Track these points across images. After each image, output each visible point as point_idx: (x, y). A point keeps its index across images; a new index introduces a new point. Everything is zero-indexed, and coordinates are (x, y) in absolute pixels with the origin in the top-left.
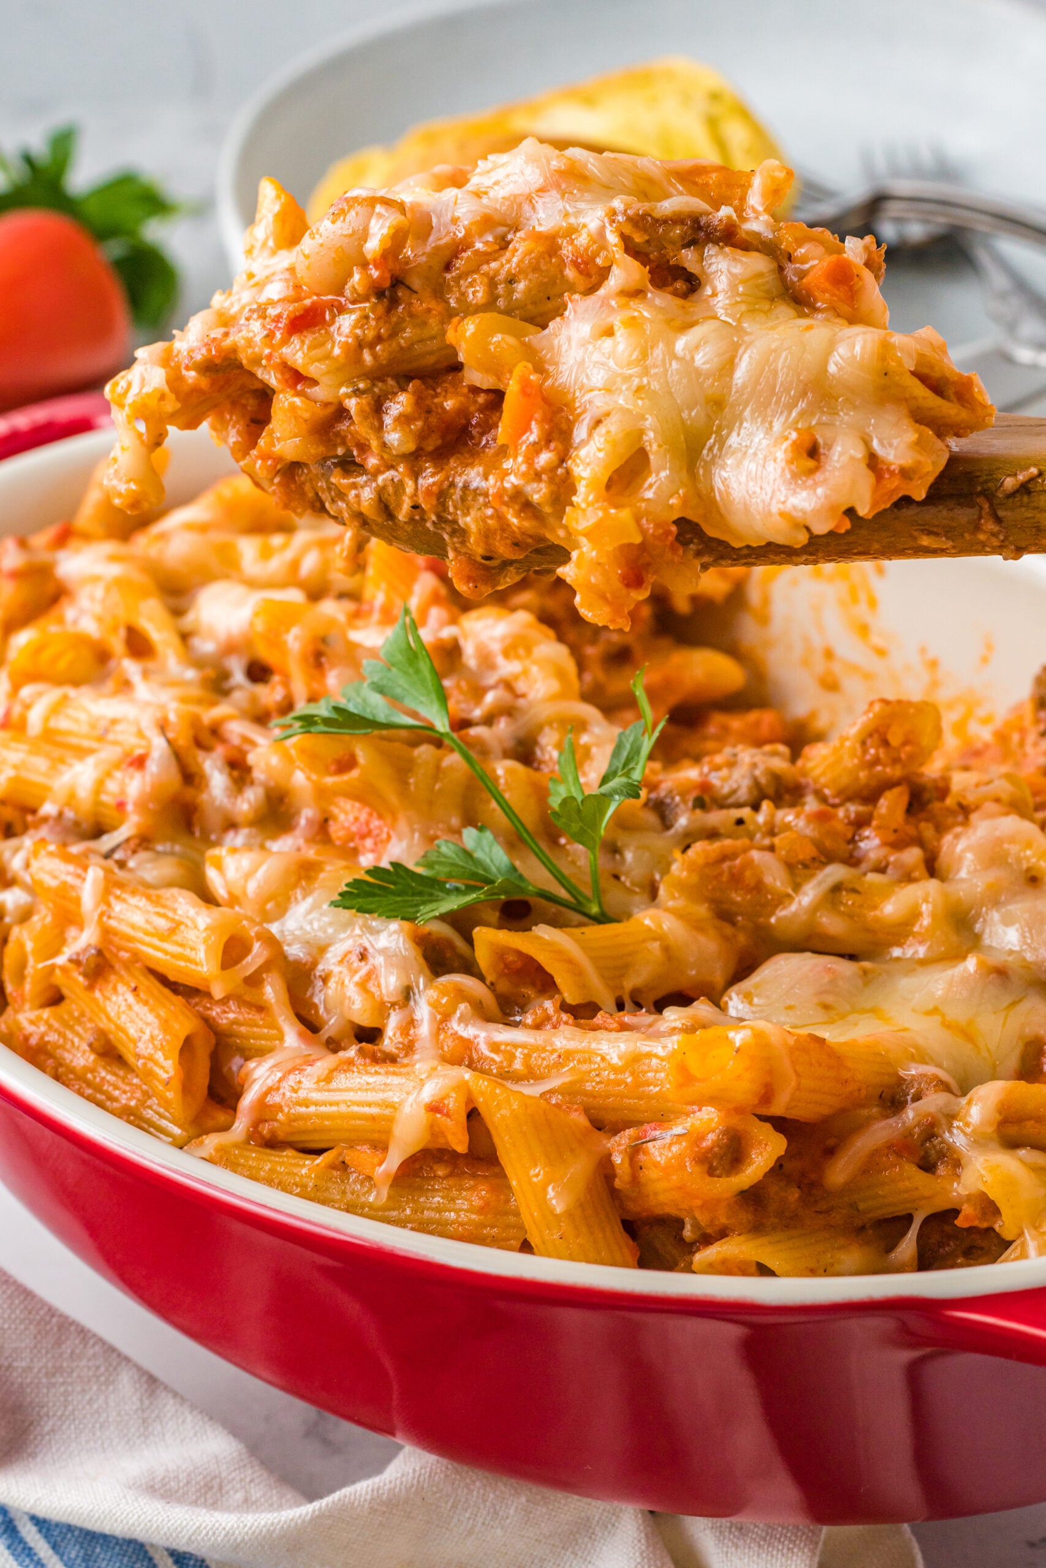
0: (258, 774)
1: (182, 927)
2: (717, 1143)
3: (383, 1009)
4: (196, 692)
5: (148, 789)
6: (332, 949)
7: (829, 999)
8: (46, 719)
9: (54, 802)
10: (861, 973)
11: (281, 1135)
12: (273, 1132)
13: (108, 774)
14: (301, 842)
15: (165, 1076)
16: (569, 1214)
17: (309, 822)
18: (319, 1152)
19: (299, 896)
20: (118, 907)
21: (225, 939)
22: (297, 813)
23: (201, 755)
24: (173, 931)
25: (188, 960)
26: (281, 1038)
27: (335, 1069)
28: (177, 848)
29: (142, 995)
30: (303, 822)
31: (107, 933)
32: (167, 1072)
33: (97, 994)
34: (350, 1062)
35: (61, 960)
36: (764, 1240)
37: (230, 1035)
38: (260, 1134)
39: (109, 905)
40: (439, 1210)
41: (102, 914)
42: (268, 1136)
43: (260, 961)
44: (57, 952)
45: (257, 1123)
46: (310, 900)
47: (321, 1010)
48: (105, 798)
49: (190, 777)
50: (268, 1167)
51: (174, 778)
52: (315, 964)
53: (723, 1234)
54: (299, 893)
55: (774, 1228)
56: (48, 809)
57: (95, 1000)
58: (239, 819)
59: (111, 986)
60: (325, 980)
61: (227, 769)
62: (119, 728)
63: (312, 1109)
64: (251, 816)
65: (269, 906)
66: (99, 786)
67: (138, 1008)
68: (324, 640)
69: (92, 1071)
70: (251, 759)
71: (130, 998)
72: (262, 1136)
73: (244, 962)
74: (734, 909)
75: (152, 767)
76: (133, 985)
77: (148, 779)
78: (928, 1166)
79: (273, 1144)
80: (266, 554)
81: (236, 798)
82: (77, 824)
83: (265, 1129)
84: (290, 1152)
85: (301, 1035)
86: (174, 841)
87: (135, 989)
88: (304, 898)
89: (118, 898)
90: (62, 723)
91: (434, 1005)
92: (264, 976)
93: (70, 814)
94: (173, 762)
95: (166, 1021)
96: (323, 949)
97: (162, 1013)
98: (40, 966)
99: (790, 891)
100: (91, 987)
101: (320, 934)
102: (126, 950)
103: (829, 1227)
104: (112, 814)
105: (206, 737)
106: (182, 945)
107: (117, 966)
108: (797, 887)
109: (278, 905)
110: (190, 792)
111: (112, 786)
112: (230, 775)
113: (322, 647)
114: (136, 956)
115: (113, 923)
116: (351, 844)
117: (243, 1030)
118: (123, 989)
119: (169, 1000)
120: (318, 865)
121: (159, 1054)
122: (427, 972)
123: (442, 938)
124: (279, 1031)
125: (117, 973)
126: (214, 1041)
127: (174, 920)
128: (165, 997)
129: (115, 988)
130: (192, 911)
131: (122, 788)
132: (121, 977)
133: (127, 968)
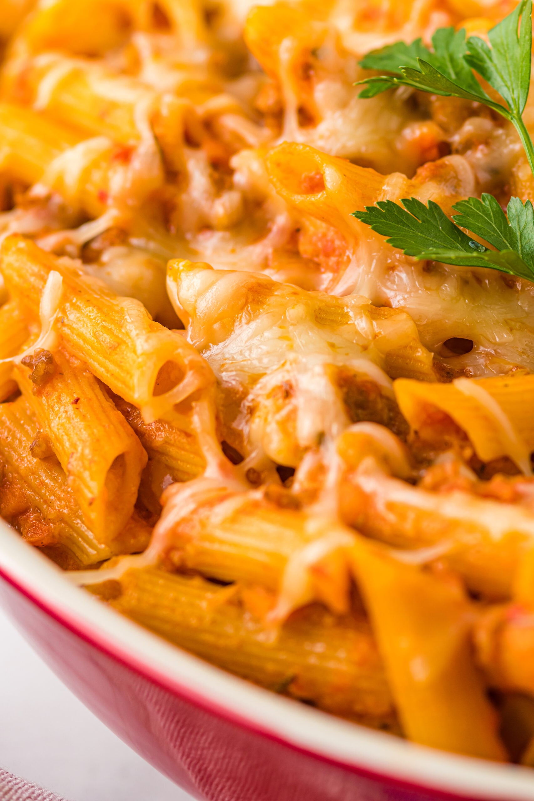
0: (240, 178)
1: (123, 347)
3: (298, 451)
4: (201, 77)
5: (128, 185)
6: (263, 380)
8: (56, 92)
9: (44, 185)
11: (190, 564)
12: (183, 561)
14: (270, 251)
15: (89, 495)
17: (282, 231)
18: (224, 583)
19: (244, 321)
20: (72, 316)
21: (160, 365)
22: (272, 220)
23: (186, 153)
24: (114, 348)
25: (124, 383)
26: (204, 467)
28: (152, 245)
29: (81, 411)
30: (275, 229)
31: (61, 339)
32: (91, 492)
33: (44, 400)
34: (256, 505)
35: (17, 360)
37: (163, 454)
38: (171, 561)
39: (64, 311)
40: (322, 656)
41: (57, 320)
43: (190, 390)
44: (15, 351)
45: (169, 550)
46: (253, 325)
47: (245, 443)
48: (90, 187)
49: (173, 175)
50: (172, 595)
51: (156, 174)
52: (245, 394)
54: (244, 317)
56: (39, 189)
57: (41, 404)
58: (215, 222)
59: (56, 395)
60: (252, 411)
61: (209, 170)
62: (117, 113)
65: (216, 326)
66: (86, 174)
67: (77, 421)
68: (314, 53)
69: (33, 473)
70: (235, 161)
71: (70, 408)
72: (173, 564)
73: (175, 390)
75: (137, 164)
76: (76, 396)
81: (213, 201)
82: (62, 208)
83: (176, 557)
84: (197, 582)
85: (222, 467)
86: (149, 237)
87: (77, 401)
88: (248, 323)
89: (73, 305)
90: (68, 99)
91: (342, 454)
92: (194, 404)
93: (57, 200)
94: (158, 159)
95: (98, 440)
96: (255, 379)
97: (95, 431)
100: (39, 393)
101: (256, 363)
102: (77, 358)
104: (93, 205)
105: (198, 133)
106: (120, 367)
107: (67, 373)
109: (223, 326)
110: (170, 190)
111: (97, 176)
112: (211, 176)
113: (311, 60)
114: (86, 367)
115: (67, 331)
116: (316, 259)
117: (173, 451)
118: (67, 399)
119: (108, 417)
120: (267, 288)
121: (86, 475)
122: (343, 417)
123: (367, 382)
124: (203, 458)
125: (64, 381)
126: (147, 459)
127: (117, 337)
128: (104, 411)
129: (59, 398)
130: (134, 333)
131: (106, 180)
132: (67, 385)
133: (76, 376)
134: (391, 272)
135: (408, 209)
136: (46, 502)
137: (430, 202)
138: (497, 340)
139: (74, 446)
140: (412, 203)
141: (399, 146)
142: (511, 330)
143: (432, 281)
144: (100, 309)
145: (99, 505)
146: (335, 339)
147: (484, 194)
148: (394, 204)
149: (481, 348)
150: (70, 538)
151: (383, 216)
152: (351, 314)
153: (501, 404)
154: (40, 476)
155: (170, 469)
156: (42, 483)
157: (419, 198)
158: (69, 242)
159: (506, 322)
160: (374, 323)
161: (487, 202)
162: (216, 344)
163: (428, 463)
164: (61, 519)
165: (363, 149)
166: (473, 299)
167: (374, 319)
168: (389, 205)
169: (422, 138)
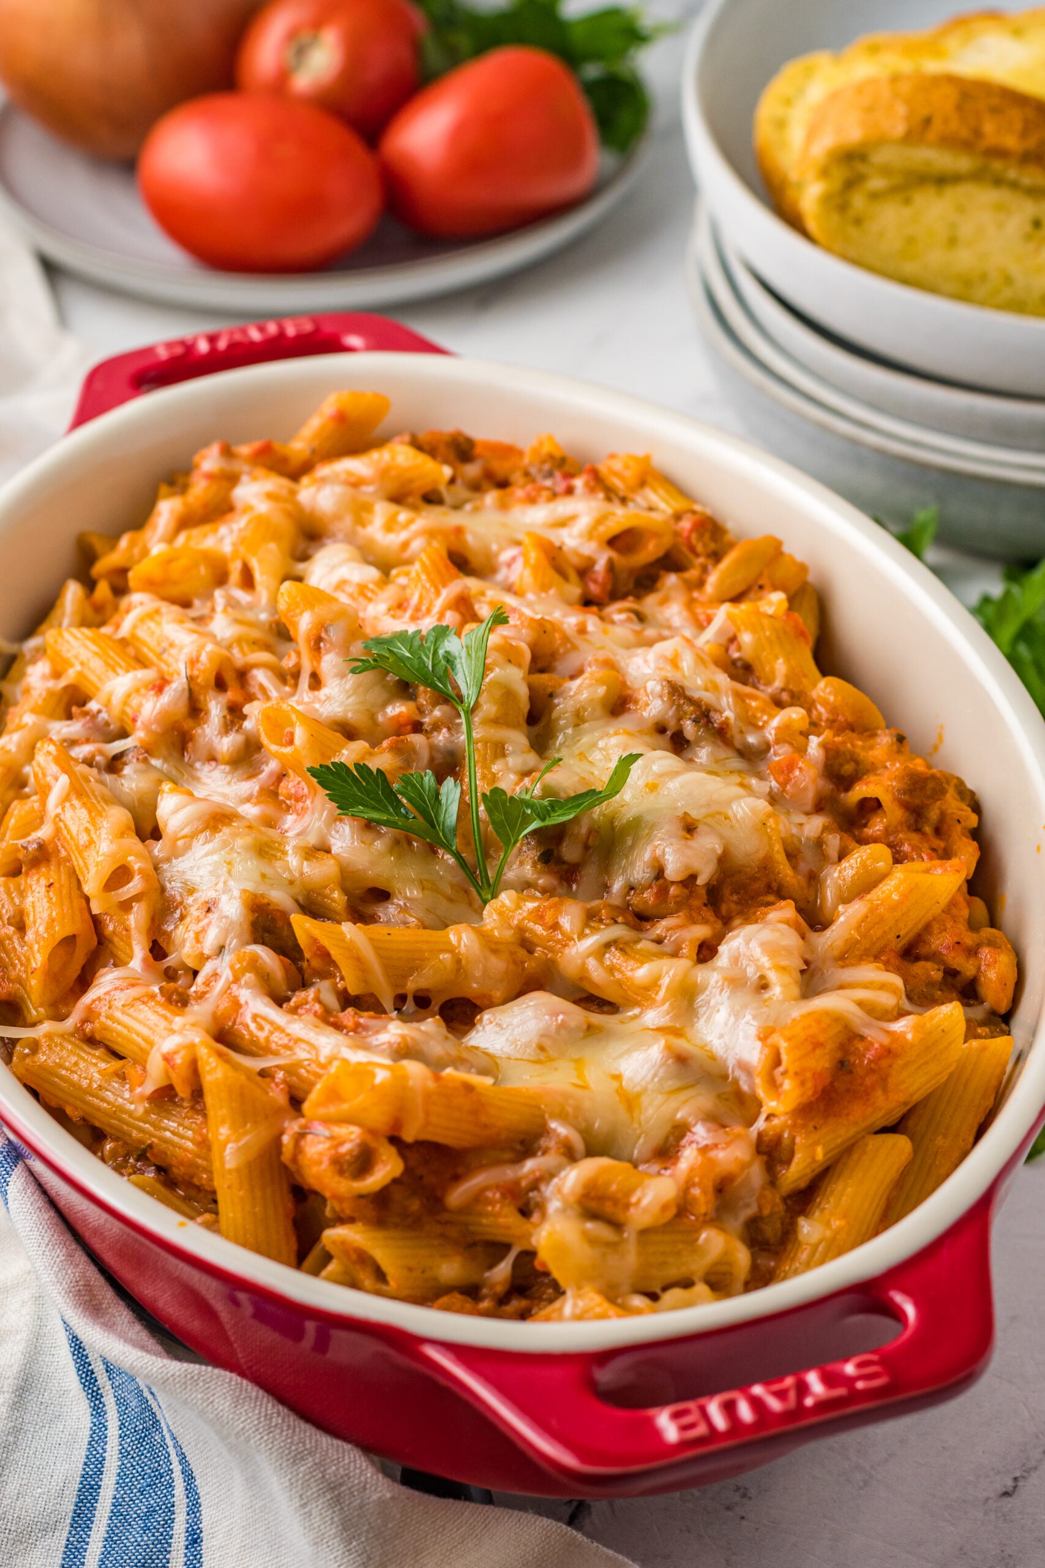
0: (247, 723)
1: (93, 846)
2: (350, 1152)
3: (203, 958)
5: (156, 713)
6: (197, 894)
7: (547, 1043)
8: (135, 627)
9: (98, 702)
10: (585, 1027)
11: (98, 1037)
12: (92, 1032)
13: (138, 691)
15: (34, 965)
16: (238, 1170)
17: (271, 774)
18: (121, 1058)
19: (201, 842)
20: (68, 814)
21: (115, 866)
22: (265, 763)
23: (211, 694)
24: (87, 846)
26: (132, 958)
27: (138, 999)
29: (51, 893)
30: (265, 771)
31: (58, 831)
32: (37, 964)
33: (31, 879)
34: (153, 997)
35: (21, 842)
36: (380, 1234)
37: (110, 941)
38: (83, 1030)
39: (63, 809)
40: (174, 1133)
41: (57, 816)
42: (89, 1035)
43: (133, 893)
45: (85, 1021)
46: (209, 847)
47: (170, 944)
48: (128, 710)
49: (195, 710)
51: (182, 707)
52: (181, 902)
53: (351, 1220)
54: (202, 839)
55: (396, 1226)
56: (93, 706)
57: (28, 884)
58: (219, 757)
59: (38, 877)
60: (182, 917)
61: (225, 712)
62: (173, 651)
63: (115, 1025)
64: (227, 758)
65: (180, 842)
66: (128, 699)
67: (45, 901)
69: (9, 940)
70: (249, 708)
71: (44, 890)
72: (85, 1034)
73: (121, 890)
74: (535, 940)
75: (169, 695)
76: (51, 881)
77: (158, 706)
78: (525, 1212)
79: (91, 1041)
80: (390, 526)
81: (221, 738)
82: (105, 724)
83: (88, 1027)
84: (101, 1052)
85: (145, 960)
86: (165, 760)
87: (51, 885)
88: (203, 844)
89: (71, 805)
90: (141, 633)
91: (233, 966)
92: (134, 904)
93: (103, 715)
94: (186, 694)
95: (53, 921)
96: (192, 892)
97: (54, 913)
98: (11, 842)
99: (575, 937)
100: (30, 873)
102: (64, 850)
103: (442, 1236)
104: (128, 725)
105: (230, 678)
106: (85, 863)
107: (52, 861)
108: (582, 936)
109: (185, 844)
110: (190, 723)
111: (135, 702)
112: (225, 717)
113: (323, 634)
114: (68, 859)
115: (61, 824)
116: (288, 802)
117: (116, 940)
118: (43, 882)
119: (71, 902)
120: (229, 819)
121: (36, 947)
122: (247, 936)
123: (278, 910)
124: (132, 950)
125: (49, 866)
126: (96, 943)
127: (92, 838)
128: (70, 898)
129: (38, 880)
130: (104, 836)
131: (140, 705)
132: (49, 870)
133: (59, 865)
134: (338, 823)
135: (357, 772)
136: (12, 965)
137: (378, 770)
138: (408, 894)
139: (35, 922)
140: (362, 768)
141: (380, 718)
142: (423, 889)
143: (368, 836)
144: (90, 812)
145: (38, 973)
146: (268, 871)
147: (428, 771)
148: (345, 765)
149: (395, 901)
150: (22, 998)
151: (333, 773)
152: (290, 852)
153: (377, 949)
154: (13, 943)
155: (113, 955)
156: (14, 948)
157: (370, 766)
158: (101, 752)
159: (421, 882)
160: (305, 863)
161: (427, 778)
162: (176, 858)
163: (305, 985)
164: (19, 981)
165: (350, 715)
166: (399, 857)
167: (306, 859)
168: (341, 766)
169: (400, 715)
